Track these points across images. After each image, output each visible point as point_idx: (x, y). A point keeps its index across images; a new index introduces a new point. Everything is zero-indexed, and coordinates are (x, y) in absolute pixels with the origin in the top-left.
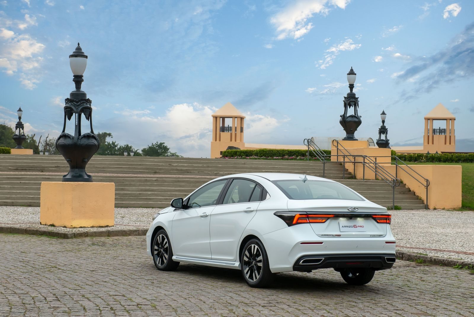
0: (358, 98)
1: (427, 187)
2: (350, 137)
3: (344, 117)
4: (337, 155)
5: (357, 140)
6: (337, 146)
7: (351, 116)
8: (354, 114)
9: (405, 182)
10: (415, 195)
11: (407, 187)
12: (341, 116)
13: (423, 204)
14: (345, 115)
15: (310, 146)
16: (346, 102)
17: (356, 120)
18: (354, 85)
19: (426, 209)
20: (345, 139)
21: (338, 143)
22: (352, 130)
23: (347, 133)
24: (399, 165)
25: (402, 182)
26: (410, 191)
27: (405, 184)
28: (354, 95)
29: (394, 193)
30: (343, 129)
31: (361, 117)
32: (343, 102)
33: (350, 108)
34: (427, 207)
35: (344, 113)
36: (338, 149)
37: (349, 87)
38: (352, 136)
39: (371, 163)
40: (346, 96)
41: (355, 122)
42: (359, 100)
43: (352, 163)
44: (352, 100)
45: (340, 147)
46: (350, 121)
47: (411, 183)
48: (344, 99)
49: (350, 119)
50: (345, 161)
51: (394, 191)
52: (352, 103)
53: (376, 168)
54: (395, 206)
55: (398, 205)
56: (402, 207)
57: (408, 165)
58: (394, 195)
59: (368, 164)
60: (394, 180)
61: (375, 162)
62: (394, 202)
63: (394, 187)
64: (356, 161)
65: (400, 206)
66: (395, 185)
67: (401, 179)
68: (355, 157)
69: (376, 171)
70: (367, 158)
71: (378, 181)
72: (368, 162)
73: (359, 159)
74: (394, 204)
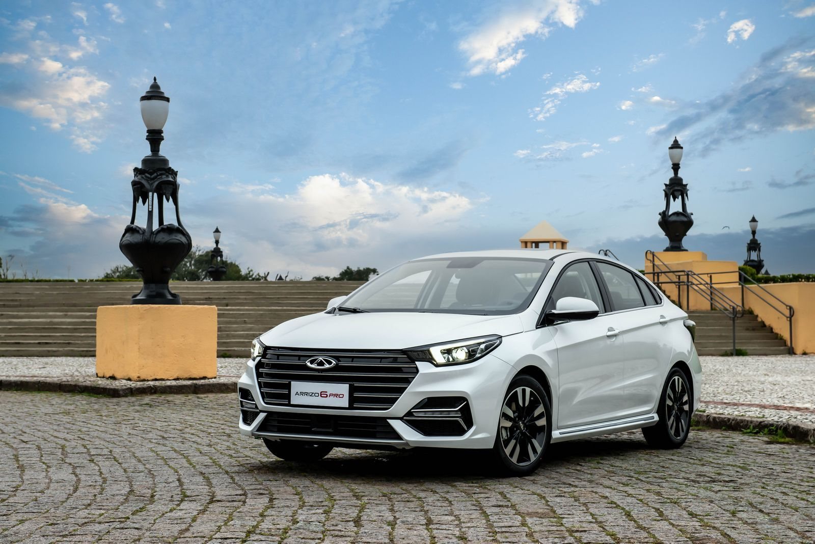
0: (687, 185)
1: (790, 318)
2: (676, 245)
3: (664, 214)
4: (652, 271)
5: (687, 250)
6: (652, 260)
7: (677, 214)
8: (681, 210)
9: (756, 312)
10: (772, 332)
11: (759, 320)
12: (660, 214)
13: (786, 346)
14: (667, 213)
16: (668, 192)
17: (685, 219)
18: (679, 164)
19: (790, 353)
20: (667, 250)
21: (654, 255)
22: (678, 236)
23: (671, 240)
25: (750, 312)
26: (765, 326)
27: (757, 316)
28: (681, 180)
29: (734, 329)
30: (665, 234)
31: (692, 214)
32: (664, 193)
33: (674, 200)
35: (665, 209)
36: (654, 265)
37: (672, 168)
38: (678, 245)
39: (701, 284)
40: (668, 183)
41: (682, 222)
42: (688, 187)
43: (673, 284)
44: (676, 188)
45: (657, 262)
46: (675, 222)
47: (765, 314)
48: (664, 187)
49: (674, 218)
50: (660, 281)
51: (734, 326)
52: (676, 193)
53: (712, 292)
54: (737, 350)
55: (741, 348)
56: (748, 351)
57: (761, 285)
58: (734, 332)
59: (696, 285)
60: (734, 308)
61: (709, 282)
62: (734, 343)
63: (734, 320)
64: (681, 280)
65: (746, 350)
66: (736, 316)
67: (750, 308)
68: (679, 276)
69: (711, 299)
70: (695, 276)
71: (713, 311)
72: (695, 282)
73: (684, 278)
74: (734, 346)
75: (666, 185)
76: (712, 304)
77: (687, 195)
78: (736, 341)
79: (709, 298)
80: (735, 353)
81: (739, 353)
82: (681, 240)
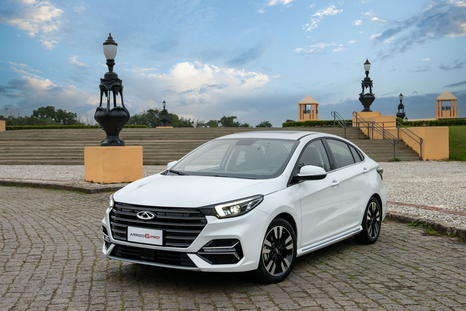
0: (372, 81)
1: (421, 144)
2: (367, 109)
3: (361, 95)
4: (356, 122)
5: (372, 111)
6: (356, 116)
7: (367, 94)
8: (369, 93)
9: (405, 140)
10: (412, 150)
11: (406, 144)
12: (360, 95)
13: (418, 156)
14: (363, 94)
15: (336, 117)
16: (363, 85)
17: (371, 97)
18: (369, 71)
19: (420, 160)
20: (363, 111)
21: (357, 114)
22: (368, 105)
23: (365, 107)
24: (400, 128)
25: (402, 141)
26: (408, 147)
27: (405, 142)
28: (369, 79)
29: (394, 148)
30: (362, 104)
31: (374, 95)
32: (361, 85)
33: (366, 88)
34: (421, 159)
35: (362, 92)
36: (357, 118)
37: (366, 73)
38: (368, 109)
39: (379, 127)
40: (363, 80)
41: (370, 98)
42: (373, 82)
43: (366, 128)
44: (367, 83)
45: (358, 117)
46: (366, 98)
47: (408, 141)
48: (362, 82)
49: (366, 97)
50: (360, 126)
51: (394, 147)
52: (367, 85)
53: (384, 131)
54: (395, 159)
55: (398, 158)
56: (401, 159)
57: (407, 128)
58: (394, 150)
59: (376, 128)
60: (394, 140)
61: (382, 126)
62: (394, 156)
63: (394, 145)
64: (369, 126)
65: (400, 158)
66: (395, 143)
67: (402, 138)
68: (368, 124)
69: (383, 135)
70: (375, 124)
71: (384, 140)
72: (376, 126)
73: (371, 125)
74: (394, 157)
75: (362, 81)
76: (383, 137)
77: (372, 86)
78: (395, 154)
79: (382, 134)
80: (394, 160)
81: (397, 160)
82: (369, 107)
